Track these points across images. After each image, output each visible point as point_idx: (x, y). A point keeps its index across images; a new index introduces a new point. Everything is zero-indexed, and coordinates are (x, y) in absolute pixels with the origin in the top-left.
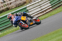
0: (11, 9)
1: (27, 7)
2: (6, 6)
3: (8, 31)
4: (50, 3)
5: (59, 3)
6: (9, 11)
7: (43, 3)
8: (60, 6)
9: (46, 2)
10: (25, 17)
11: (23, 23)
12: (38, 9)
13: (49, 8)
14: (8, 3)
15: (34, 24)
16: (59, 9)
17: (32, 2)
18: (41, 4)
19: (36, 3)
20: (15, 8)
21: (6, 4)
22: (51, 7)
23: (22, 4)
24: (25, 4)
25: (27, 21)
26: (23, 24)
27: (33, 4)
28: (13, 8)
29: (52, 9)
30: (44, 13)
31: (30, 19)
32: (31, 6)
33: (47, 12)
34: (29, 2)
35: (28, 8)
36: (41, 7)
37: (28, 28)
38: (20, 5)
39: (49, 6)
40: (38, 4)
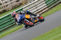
0: (7, 11)
1: (23, 8)
2: (3, 8)
3: (6, 32)
4: (45, 3)
5: (55, 3)
6: (5, 13)
7: (38, 3)
8: (55, 5)
9: (42, 2)
10: (29, 15)
11: (27, 20)
12: (34, 9)
13: (45, 9)
14: (5, 5)
15: (38, 21)
16: (54, 9)
17: (28, 3)
18: (37, 5)
19: (31, 4)
20: (12, 9)
21: (3, 6)
22: (47, 7)
23: (18, 6)
24: (21, 6)
25: (31, 19)
26: (28, 22)
27: (29, 5)
28: (10, 10)
29: (48, 9)
30: (40, 13)
31: (33, 17)
32: (27, 7)
33: (43, 12)
34: (25, 4)
35: (25, 9)
36: (37, 7)
37: (33, 25)
38: (16, 6)
39: (45, 6)
40: (33, 4)
